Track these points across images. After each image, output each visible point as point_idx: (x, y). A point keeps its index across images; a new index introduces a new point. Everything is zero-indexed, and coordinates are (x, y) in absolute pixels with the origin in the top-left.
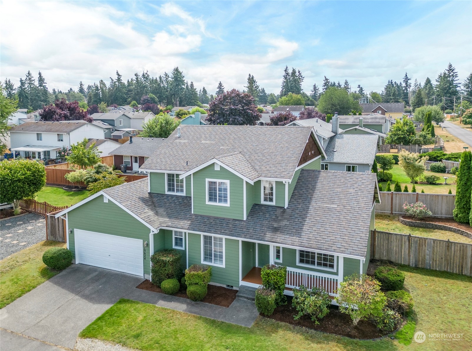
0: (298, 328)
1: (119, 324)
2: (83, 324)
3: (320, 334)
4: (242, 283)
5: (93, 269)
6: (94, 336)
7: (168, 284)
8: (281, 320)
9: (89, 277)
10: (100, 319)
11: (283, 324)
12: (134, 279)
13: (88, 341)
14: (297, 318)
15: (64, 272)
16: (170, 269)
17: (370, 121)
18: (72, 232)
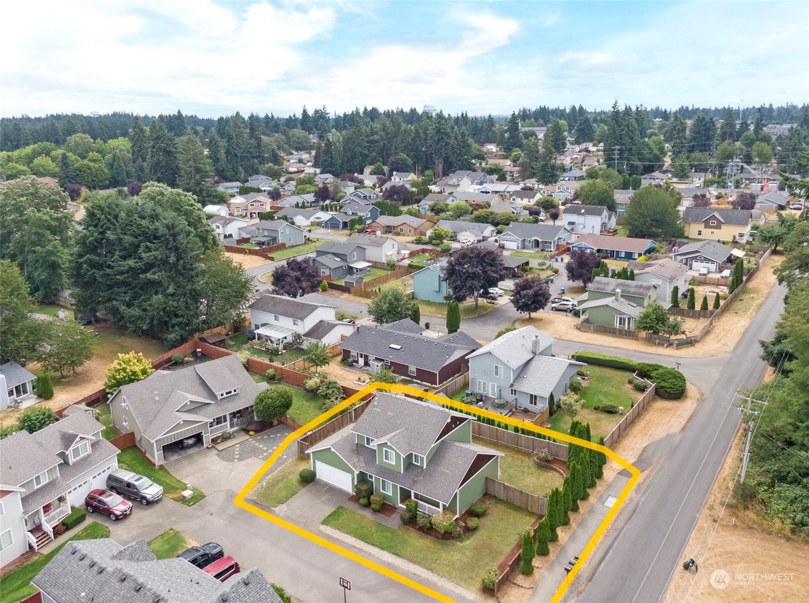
0: (417, 531)
1: (338, 520)
2: (322, 518)
3: (426, 536)
4: (400, 505)
5: (326, 484)
6: (327, 525)
7: (363, 501)
8: (411, 527)
9: (324, 489)
10: (329, 516)
11: (411, 529)
12: (348, 494)
13: (324, 526)
14: (417, 527)
15: (310, 485)
16: (364, 493)
17: (632, 290)
18: (314, 462)
